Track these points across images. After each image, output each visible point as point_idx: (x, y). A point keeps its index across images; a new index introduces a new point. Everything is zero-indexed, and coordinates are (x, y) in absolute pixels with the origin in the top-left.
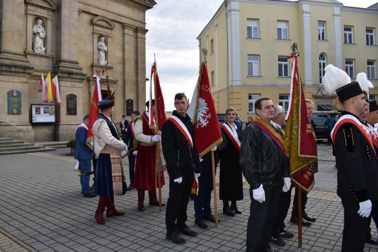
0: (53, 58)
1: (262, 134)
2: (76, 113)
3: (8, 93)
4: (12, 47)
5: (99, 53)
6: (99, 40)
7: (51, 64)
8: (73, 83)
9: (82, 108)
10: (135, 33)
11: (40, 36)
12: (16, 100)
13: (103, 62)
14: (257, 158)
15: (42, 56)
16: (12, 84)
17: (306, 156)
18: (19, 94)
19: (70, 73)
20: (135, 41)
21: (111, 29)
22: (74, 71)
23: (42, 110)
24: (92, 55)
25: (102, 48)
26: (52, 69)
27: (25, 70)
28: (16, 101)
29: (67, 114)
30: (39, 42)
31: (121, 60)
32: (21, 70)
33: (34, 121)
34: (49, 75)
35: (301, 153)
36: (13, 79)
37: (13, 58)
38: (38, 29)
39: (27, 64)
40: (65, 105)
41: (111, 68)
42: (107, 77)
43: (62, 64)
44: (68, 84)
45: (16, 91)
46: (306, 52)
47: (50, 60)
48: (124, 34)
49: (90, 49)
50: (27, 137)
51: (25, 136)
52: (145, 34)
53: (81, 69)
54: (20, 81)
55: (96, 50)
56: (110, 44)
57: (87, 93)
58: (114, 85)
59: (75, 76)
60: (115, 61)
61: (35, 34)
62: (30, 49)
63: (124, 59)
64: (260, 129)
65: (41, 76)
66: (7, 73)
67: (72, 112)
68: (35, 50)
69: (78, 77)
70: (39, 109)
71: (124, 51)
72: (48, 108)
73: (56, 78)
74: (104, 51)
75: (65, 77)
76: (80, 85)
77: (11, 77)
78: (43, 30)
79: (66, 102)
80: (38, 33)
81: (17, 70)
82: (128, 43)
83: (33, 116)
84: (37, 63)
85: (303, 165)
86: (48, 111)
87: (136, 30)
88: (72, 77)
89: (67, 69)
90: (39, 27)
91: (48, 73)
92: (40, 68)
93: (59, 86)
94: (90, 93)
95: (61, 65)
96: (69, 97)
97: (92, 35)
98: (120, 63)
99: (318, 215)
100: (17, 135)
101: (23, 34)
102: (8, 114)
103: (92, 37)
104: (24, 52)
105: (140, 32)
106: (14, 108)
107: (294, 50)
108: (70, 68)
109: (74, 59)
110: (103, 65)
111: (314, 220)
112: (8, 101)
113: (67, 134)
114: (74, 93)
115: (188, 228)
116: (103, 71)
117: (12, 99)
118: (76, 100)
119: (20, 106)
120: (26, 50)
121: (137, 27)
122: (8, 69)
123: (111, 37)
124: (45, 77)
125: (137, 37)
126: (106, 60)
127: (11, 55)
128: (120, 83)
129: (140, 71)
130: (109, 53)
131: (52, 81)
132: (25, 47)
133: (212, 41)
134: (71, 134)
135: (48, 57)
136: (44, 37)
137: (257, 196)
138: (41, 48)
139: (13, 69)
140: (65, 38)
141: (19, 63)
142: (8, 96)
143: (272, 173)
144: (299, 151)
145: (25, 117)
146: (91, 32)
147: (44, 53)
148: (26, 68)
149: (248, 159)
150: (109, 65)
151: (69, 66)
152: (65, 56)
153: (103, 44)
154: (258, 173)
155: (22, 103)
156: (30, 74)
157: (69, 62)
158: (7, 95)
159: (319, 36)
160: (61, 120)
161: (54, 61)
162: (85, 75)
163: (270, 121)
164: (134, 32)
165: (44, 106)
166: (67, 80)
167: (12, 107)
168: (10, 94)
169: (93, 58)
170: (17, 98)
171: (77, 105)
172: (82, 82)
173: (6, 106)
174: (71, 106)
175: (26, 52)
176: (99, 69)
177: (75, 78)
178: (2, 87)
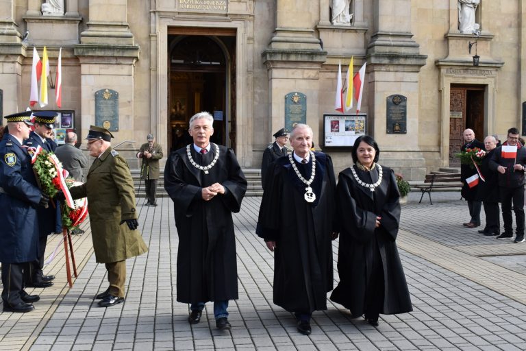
0: (366, 32)
2: (405, 129)
3: (286, 98)
4: (294, 20)
7: (362, 43)
8: (399, 74)
9: (417, 120)
12: (296, 109)
13: (470, 27)
16: (292, 82)
18: (303, 99)
19: (393, 57)
22: (403, 51)
23: (342, 125)
24: (445, 17)
26: (363, 51)
27: (313, 58)
28: (298, 111)
29: (387, 133)
30: (341, 5)
31: (513, 19)
32: (306, 58)
33: (327, 144)
36: (293, 73)
37: (294, 39)
39: (318, 47)
40: (384, 115)
41: (487, 38)
42: (477, 57)
43: (379, 41)
44: (391, 76)
45: (298, 93)
47: (362, 34)
49: (441, 5)
53: (416, 47)
54: (306, 76)
55: (455, 5)
57: (435, 90)
58: (494, 72)
59: (402, 61)
60: (499, 23)
62: (325, 21)
63: (519, 15)
65: (338, 65)
66: (284, 66)
67: (397, 128)
68: (334, 22)
69: (409, 62)
70: (337, 122)
72: (353, 121)
74: (474, 4)
75: (384, 65)
76: (414, 77)
77: (290, 71)
79: (385, 109)
81: (299, 58)
83: (326, 135)
84: (336, 44)
86: (353, 126)
88: (397, 63)
89: (387, 49)
91: (351, 58)
92: (341, 51)
93: (372, 82)
94: (440, 92)
95: (376, 42)
96: (391, 100)
98: (510, 26)
104: (315, 27)
106: (294, 122)
108: (394, 46)
109: (403, 29)
110: (469, 33)
112: (286, 110)
114: (402, 93)
116: (470, 46)
117: (291, 106)
118: (405, 107)
119: (305, 118)
120: (318, 23)
122: (284, 59)
124: (345, 67)
126: (476, 22)
127: (291, 35)
128: (510, 66)
130: (483, 9)
131: (355, 74)
132: (316, 18)
135: (356, 31)
138: (344, 16)
139: (293, 58)
141: (303, 47)
142: (286, 102)
147: (349, 24)
148: (313, 54)
150: (485, 32)
151: (392, 43)
152: (385, 25)
155: (308, 114)
156: (322, 64)
158: (284, 100)
161: (369, 37)
162: (424, 57)
165: (346, 118)
166: (388, 69)
167: (291, 120)
168: (289, 99)
169: (449, 22)
170: (300, 105)
171: (408, 116)
172: (418, 72)
173: (283, 119)
174: (394, 117)
175: (318, 27)
176: (461, 42)
177: (404, 65)
178: (277, 88)
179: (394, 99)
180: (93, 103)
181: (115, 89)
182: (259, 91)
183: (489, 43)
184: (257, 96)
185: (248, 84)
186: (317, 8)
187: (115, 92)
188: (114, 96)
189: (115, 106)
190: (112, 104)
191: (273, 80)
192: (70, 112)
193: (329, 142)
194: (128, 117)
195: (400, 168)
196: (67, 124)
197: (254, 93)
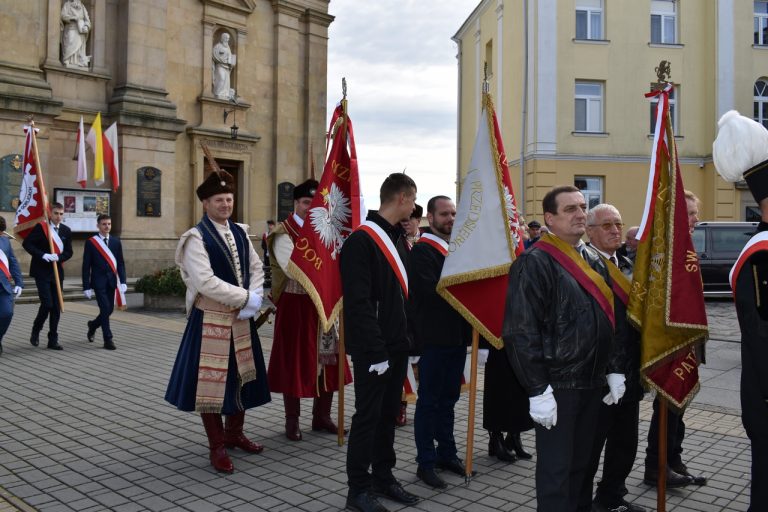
0: (107, 81)
1: (555, 271)
2: (160, 211)
3: (2, 162)
4: (14, 52)
5: (216, 72)
6: (217, 39)
7: (102, 95)
8: (153, 142)
9: (172, 200)
10: (302, 25)
11: (77, 27)
12: (17, 178)
13: (225, 93)
14: (541, 327)
15: (81, 76)
16: (11, 140)
17: (684, 325)
19: (147, 118)
20: (302, 43)
21: (247, 14)
22: (157, 112)
23: (79, 203)
24: (198, 75)
25: (223, 58)
26: (104, 106)
27: (43, 108)
28: (19, 181)
29: (138, 215)
30: (76, 42)
31: (267, 88)
32: (32, 108)
34: (98, 121)
35: (673, 318)
36: (13, 128)
37: (15, 80)
38: (74, 10)
39: (46, 94)
40: (134, 192)
41: (243, 107)
42: (235, 128)
43: (128, 96)
44: (142, 142)
45: (20, 156)
46: (721, 76)
47: (102, 84)
48: (276, 26)
49: (194, 60)
52: (327, 26)
53: (173, 108)
55: (209, 64)
56: (241, 48)
57: (186, 164)
58: (249, 147)
59: (157, 125)
60: (254, 92)
61: (66, 24)
62: (53, 59)
63: (275, 85)
64: (552, 260)
65: (78, 123)
67: (150, 209)
68: (67, 62)
69: (165, 126)
70: (73, 199)
71: (275, 66)
72: (94, 198)
73: (113, 128)
74: (229, 65)
75: (135, 127)
76: (170, 145)
77: (9, 124)
78: (86, 13)
79: (135, 185)
80: (74, 21)
81: (24, 107)
82: (284, 48)
84: (69, 92)
85: (673, 346)
86: (94, 205)
87: (306, 16)
88: (151, 126)
89: (139, 108)
90: (77, 8)
91: (96, 115)
92: (77, 104)
93: (120, 148)
94: (192, 166)
95: (126, 97)
96: (143, 173)
97: (200, 27)
98: (265, 96)
99: (715, 470)
101: (38, 24)
102: (1, 210)
103: (199, 32)
104: (41, 67)
105: (315, 23)
106: (14, 197)
107: (661, 77)
108: (147, 104)
109: (156, 84)
110: (224, 98)
111: (701, 482)
112: (2, 179)
113: (137, 261)
114: (156, 166)
115: (399, 485)
116: (225, 115)
117: (11, 174)
118: (159, 182)
120: (45, 62)
121: (307, 10)
122: (1, 106)
123: (245, 33)
124: (88, 125)
125: (306, 35)
126: (232, 87)
127: (9, 73)
128: (265, 143)
129: (312, 116)
130: (239, 72)
131: (103, 135)
132: (42, 53)
133: (489, 45)
134: (146, 260)
135: (95, 79)
136: (86, 29)
137: (539, 413)
138: (79, 57)
139: (14, 106)
140: (137, 33)
141: (28, 92)
142: (2, 168)
143: (575, 361)
144: (668, 313)
146: (199, 19)
147: (87, 69)
148: (43, 103)
149: (520, 326)
150: (239, 100)
151: (145, 101)
152: (135, 76)
153: (227, 50)
154: (542, 360)
156: (52, 117)
157: (145, 91)
159: (756, 35)
160: (123, 229)
161: (111, 89)
162: (181, 122)
163: (577, 241)
164: (300, 20)
165: (84, 194)
166: (139, 133)
168: (6, 163)
169: (202, 82)
171: (162, 194)
172: (174, 140)
174: (147, 196)
175: (45, 66)
176: (216, 109)
177: (159, 130)
179: (146, 172)
183: (245, 113)
186: (43, 40)
195: (155, 261)
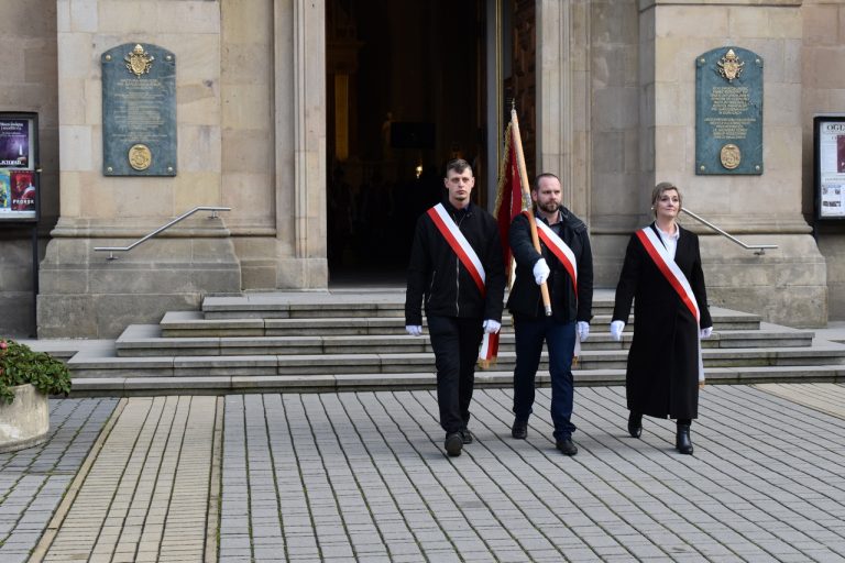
3: (698, 66)
12: (733, 100)
16: (719, 14)
18: (753, 68)
28: (736, 106)
33: (826, 211)
45: (737, 50)
50: (786, 295)
51: (779, 289)
83: (824, 180)
100: (736, 282)
102: (698, 173)
106: (724, 142)
112: (698, 103)
117: (718, 92)
119: (757, 129)
142: (698, 79)
145: (780, 190)
155: (769, 115)
158: (692, 74)
167: (717, 135)
168: (708, 68)
170: (744, 89)
173: (690, 133)
178: (668, 35)
180: (95, 89)
181: (164, 42)
182: (609, 47)
184: (602, 62)
185: (575, 26)
187: (165, 53)
188: (163, 65)
189: (165, 97)
190: (156, 90)
191: (657, 8)
192: (24, 117)
193: (833, 204)
194: (206, 130)
196: (14, 157)
197: (593, 54)
